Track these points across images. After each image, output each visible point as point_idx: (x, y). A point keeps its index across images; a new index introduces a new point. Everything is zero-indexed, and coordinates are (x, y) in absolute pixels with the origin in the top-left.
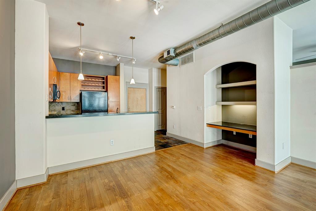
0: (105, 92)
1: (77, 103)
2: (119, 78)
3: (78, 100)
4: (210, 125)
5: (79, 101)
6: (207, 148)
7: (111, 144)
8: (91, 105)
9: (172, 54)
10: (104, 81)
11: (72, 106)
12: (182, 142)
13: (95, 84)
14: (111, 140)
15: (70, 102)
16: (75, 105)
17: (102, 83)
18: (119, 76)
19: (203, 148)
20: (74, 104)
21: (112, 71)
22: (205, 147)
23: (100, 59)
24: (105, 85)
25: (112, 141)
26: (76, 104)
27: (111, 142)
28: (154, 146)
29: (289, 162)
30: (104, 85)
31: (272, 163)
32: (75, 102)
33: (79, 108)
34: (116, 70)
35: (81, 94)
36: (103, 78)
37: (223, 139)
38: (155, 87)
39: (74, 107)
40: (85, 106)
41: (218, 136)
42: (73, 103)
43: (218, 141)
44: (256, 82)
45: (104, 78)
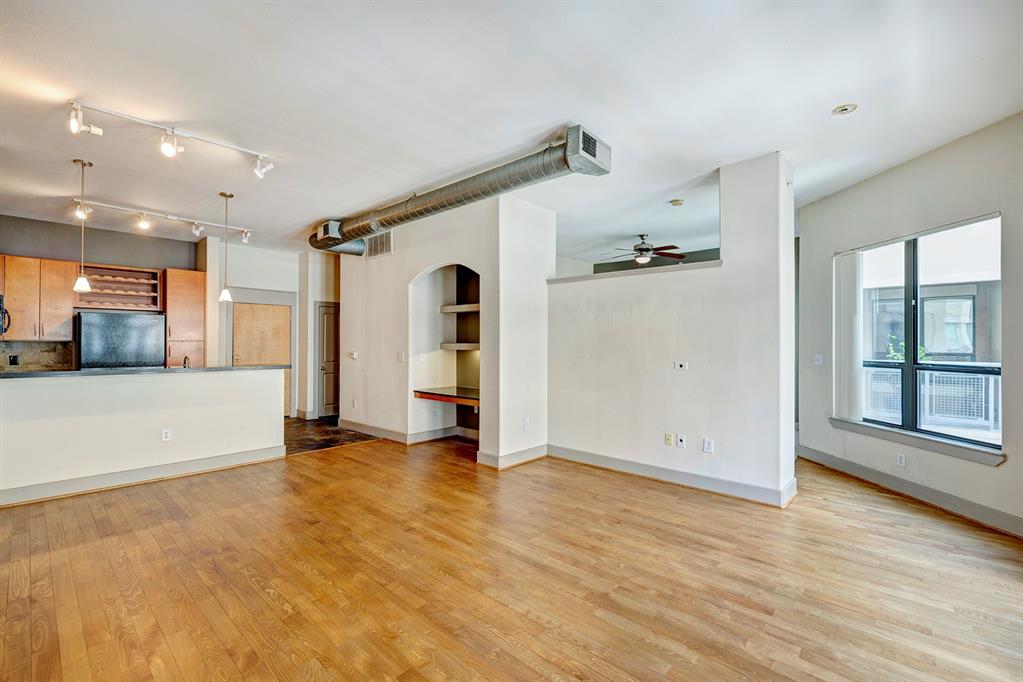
0: (160, 313)
1: (65, 344)
2: (205, 276)
3: (65, 336)
4: (423, 395)
5: (70, 338)
6: (412, 445)
7: (164, 439)
8: (111, 350)
9: (334, 233)
10: (156, 285)
11: (47, 351)
12: (365, 437)
13: (126, 291)
14: (164, 431)
15: (39, 342)
16: (54, 350)
17: (150, 288)
18: (205, 271)
19: (405, 445)
20: (52, 346)
21: (184, 256)
22: (408, 443)
23: (141, 230)
24: (158, 295)
25: (166, 433)
26: (60, 347)
27: (164, 435)
28: (283, 444)
29: (544, 453)
30: (155, 294)
31: (495, 454)
32: (56, 342)
33: (69, 357)
34: (196, 255)
35: (77, 321)
36: (154, 276)
37: (458, 425)
38: (315, 302)
39: (52, 355)
40: (89, 351)
41: (445, 419)
42: (48, 343)
43: (445, 430)
44: (479, 307)
45: (156, 274)
